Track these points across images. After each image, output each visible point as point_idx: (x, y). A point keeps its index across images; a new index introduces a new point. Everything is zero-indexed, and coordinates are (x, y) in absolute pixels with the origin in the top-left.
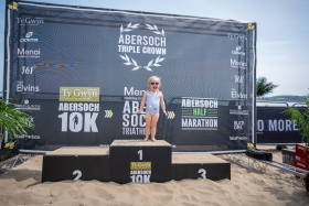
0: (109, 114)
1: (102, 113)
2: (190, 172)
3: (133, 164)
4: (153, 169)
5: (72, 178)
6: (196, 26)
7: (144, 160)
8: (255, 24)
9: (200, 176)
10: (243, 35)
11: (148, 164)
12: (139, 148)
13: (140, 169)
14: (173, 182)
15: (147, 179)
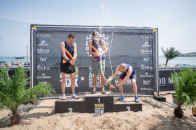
0: (83, 79)
1: (79, 79)
2: (122, 108)
3: (96, 105)
4: (105, 107)
5: (68, 111)
6: (126, 31)
7: (101, 103)
8: (157, 29)
9: (127, 110)
10: (151, 35)
11: (103, 105)
12: (98, 97)
13: (99, 107)
14: (114, 113)
15: (102, 112)
